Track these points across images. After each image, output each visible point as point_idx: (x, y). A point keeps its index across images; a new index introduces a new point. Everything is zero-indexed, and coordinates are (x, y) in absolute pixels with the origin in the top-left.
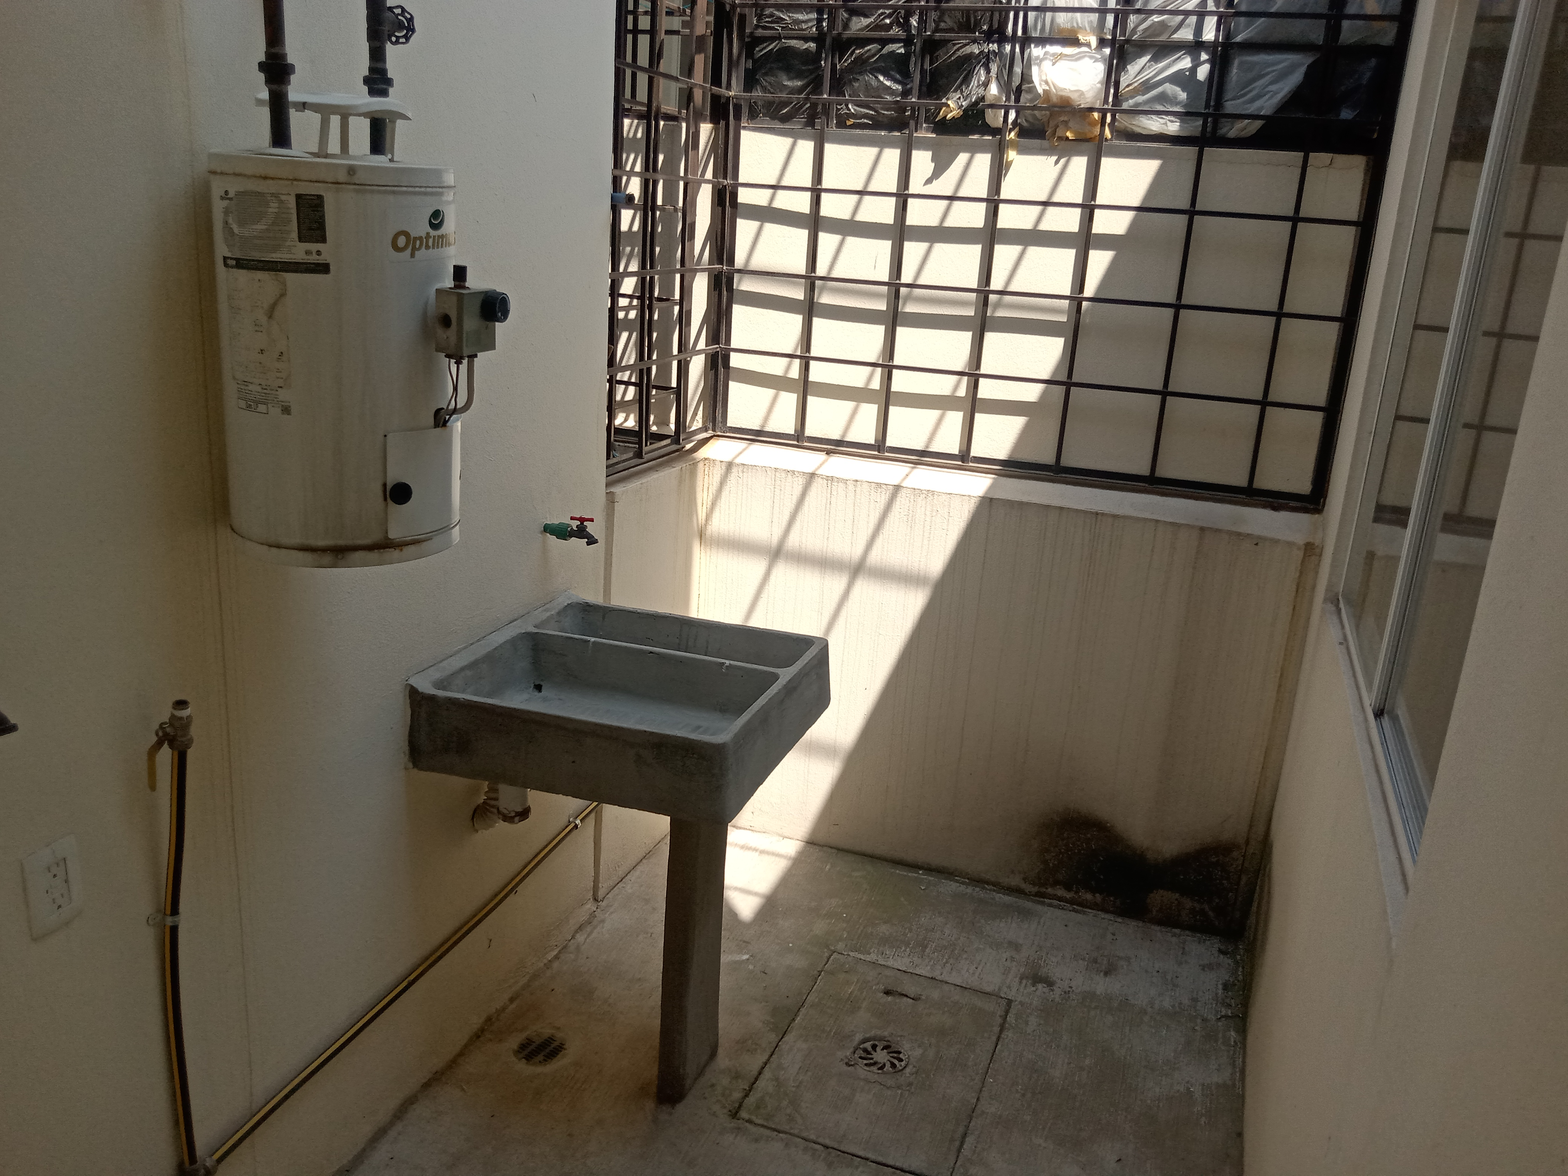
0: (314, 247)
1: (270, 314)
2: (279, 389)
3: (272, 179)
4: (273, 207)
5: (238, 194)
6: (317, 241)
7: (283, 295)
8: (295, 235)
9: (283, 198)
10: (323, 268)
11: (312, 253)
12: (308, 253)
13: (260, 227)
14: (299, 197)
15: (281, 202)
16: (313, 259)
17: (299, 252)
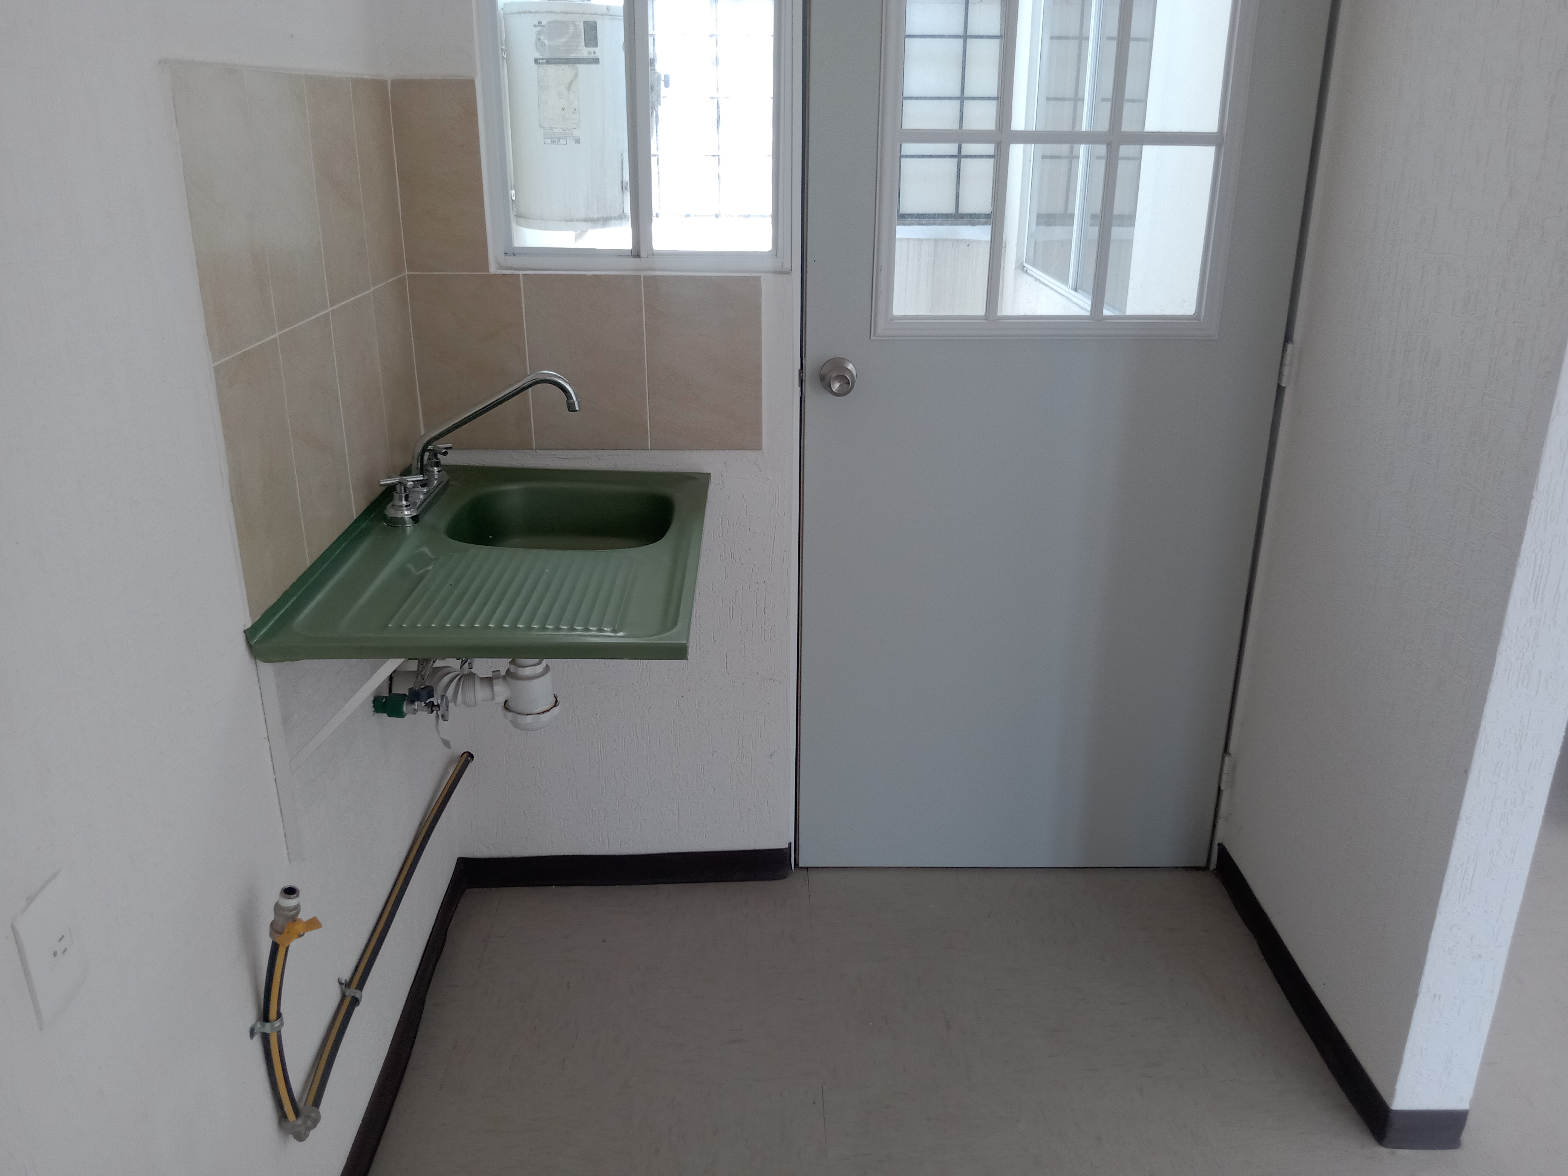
0: (592, 49)
1: (569, 88)
2: (574, 130)
3: (571, 13)
4: (572, 28)
5: (549, 23)
6: (594, 46)
7: (576, 76)
8: (583, 43)
9: (577, 23)
10: (596, 61)
11: (591, 53)
12: (590, 53)
13: (563, 40)
14: (584, 22)
15: (575, 25)
16: (592, 56)
17: (585, 52)
